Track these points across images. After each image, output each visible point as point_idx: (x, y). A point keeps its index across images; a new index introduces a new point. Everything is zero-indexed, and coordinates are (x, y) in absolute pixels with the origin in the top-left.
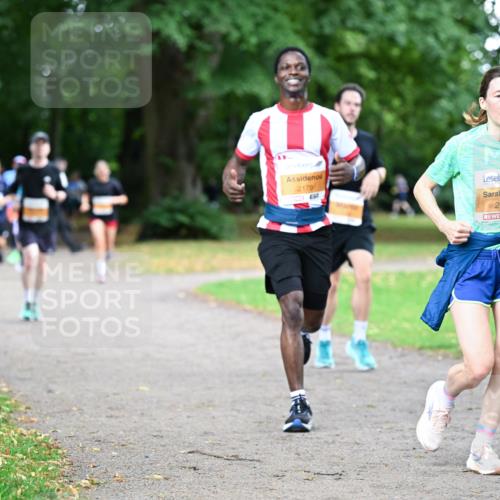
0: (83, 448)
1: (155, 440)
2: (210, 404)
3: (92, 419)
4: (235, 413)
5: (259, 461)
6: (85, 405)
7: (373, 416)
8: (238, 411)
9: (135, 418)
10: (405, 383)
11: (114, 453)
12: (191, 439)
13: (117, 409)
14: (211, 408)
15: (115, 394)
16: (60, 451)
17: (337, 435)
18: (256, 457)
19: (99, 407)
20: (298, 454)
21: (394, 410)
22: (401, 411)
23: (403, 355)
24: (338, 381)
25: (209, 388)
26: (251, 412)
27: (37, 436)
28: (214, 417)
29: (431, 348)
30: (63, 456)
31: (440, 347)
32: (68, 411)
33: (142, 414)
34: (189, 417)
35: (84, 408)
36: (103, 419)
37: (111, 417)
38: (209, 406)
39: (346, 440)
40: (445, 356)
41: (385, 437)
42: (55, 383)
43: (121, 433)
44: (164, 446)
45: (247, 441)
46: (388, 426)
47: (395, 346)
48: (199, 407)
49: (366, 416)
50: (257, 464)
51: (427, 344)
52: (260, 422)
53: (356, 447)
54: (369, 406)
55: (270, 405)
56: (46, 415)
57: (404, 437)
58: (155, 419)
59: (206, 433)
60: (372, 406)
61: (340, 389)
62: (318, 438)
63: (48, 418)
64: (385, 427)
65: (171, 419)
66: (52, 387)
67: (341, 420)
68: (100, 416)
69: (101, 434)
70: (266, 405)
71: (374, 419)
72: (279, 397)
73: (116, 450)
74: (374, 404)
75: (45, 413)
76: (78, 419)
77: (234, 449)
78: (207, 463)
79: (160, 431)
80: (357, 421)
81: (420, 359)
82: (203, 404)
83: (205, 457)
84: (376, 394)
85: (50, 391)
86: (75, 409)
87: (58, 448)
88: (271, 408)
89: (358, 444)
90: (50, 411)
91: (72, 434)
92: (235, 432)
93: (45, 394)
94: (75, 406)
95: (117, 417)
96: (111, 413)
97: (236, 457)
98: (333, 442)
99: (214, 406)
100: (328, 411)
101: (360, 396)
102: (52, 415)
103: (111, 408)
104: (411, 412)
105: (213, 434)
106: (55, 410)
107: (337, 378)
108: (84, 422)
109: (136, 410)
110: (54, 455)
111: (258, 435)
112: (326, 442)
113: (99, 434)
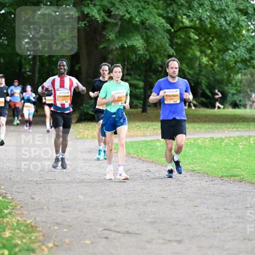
0: (49, 228)
1: (86, 223)
2: (114, 205)
3: (54, 213)
4: (127, 210)
5: (139, 234)
6: (50, 205)
7: (197, 211)
8: (129, 209)
9: (76, 212)
10: (214, 194)
11: (66, 230)
12: (105, 222)
13: (67, 207)
14: (115, 207)
15: (66, 200)
16: (38, 229)
17: (179, 221)
18: (138, 232)
19: (57, 206)
20: (159, 230)
21: (208, 208)
22: (212, 208)
23: (212, 180)
24: (180, 193)
25: (114, 197)
26: (135, 209)
27: (26, 221)
28: (116, 212)
29: (227, 176)
30: (39, 231)
31: (231, 176)
32: (42, 209)
33: (80, 210)
34: (103, 212)
35: (50, 207)
36: (60, 213)
37: (64, 211)
38: (114, 206)
39: (183, 223)
40: (234, 181)
41: (203, 222)
42: (35, 194)
43: (69, 220)
44: (91, 226)
45: (133, 224)
46: (205, 216)
47: (208, 176)
48: (108, 207)
49: (194, 211)
50: (139, 236)
51: (225, 175)
52: (140, 215)
53: (189, 227)
54: (195, 206)
55: (145, 206)
56: (31, 211)
57: (213, 222)
58: (86, 213)
59: (112, 220)
60: (197, 206)
61: (180, 197)
62: (169, 222)
63: (32, 212)
64: (204, 216)
65: (94, 213)
66: (33, 196)
67: (181, 213)
68: (58, 211)
69: (59, 220)
70: (143, 205)
71: (198, 213)
72: (149, 202)
73: (66, 228)
74: (198, 205)
75: (30, 209)
76: (47, 213)
77: (126, 228)
78: (113, 235)
79: (89, 219)
80: (189, 214)
81: (221, 182)
82: (111, 205)
83: (112, 232)
84: (199, 200)
85: (33, 199)
86: (45, 207)
87: (37, 227)
88: (145, 207)
89: (189, 225)
90: (33, 208)
91: (44, 220)
92: (127, 219)
93: (30, 200)
94: (46, 205)
95: (67, 212)
96: (64, 209)
97: (128, 232)
98: (177, 225)
99: (116, 206)
100: (175, 209)
101: (191, 201)
102: (34, 211)
103: (63, 207)
104: (217, 209)
105: (116, 220)
106: (36, 208)
107: (179, 192)
108: (50, 214)
109: (77, 208)
110: (35, 231)
111: (139, 221)
112: (174, 225)
113: (57, 220)
